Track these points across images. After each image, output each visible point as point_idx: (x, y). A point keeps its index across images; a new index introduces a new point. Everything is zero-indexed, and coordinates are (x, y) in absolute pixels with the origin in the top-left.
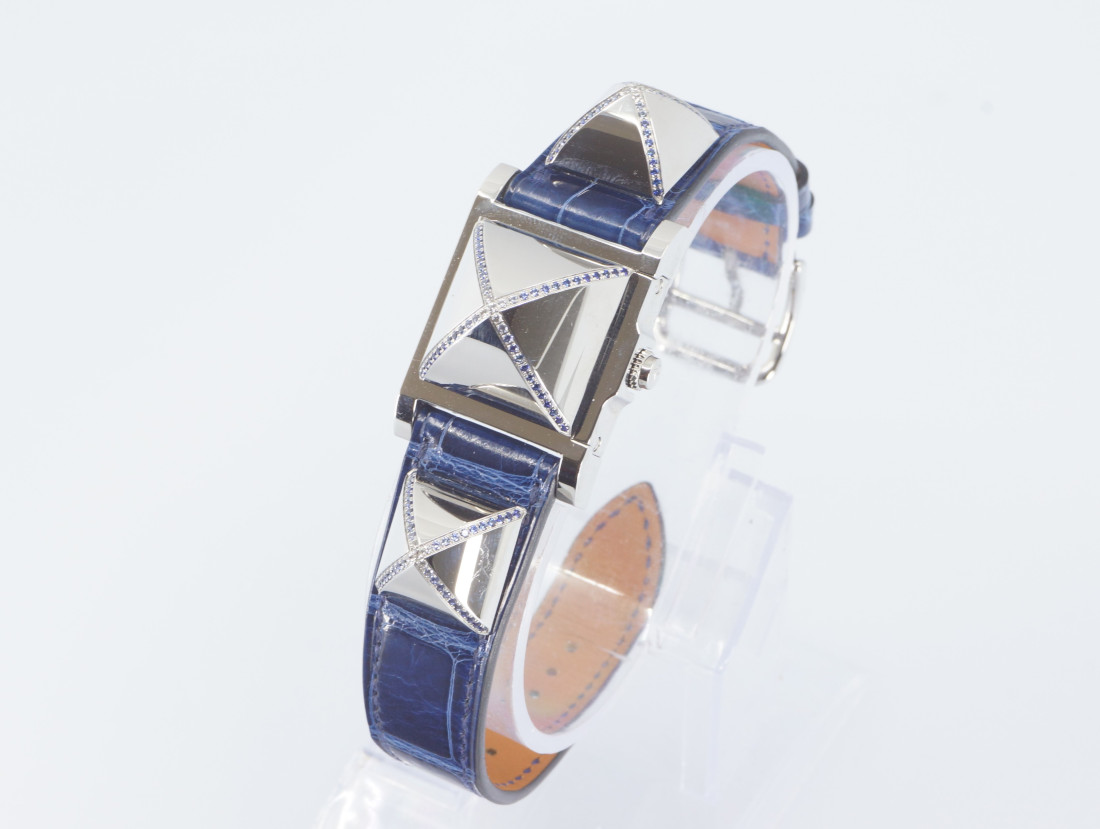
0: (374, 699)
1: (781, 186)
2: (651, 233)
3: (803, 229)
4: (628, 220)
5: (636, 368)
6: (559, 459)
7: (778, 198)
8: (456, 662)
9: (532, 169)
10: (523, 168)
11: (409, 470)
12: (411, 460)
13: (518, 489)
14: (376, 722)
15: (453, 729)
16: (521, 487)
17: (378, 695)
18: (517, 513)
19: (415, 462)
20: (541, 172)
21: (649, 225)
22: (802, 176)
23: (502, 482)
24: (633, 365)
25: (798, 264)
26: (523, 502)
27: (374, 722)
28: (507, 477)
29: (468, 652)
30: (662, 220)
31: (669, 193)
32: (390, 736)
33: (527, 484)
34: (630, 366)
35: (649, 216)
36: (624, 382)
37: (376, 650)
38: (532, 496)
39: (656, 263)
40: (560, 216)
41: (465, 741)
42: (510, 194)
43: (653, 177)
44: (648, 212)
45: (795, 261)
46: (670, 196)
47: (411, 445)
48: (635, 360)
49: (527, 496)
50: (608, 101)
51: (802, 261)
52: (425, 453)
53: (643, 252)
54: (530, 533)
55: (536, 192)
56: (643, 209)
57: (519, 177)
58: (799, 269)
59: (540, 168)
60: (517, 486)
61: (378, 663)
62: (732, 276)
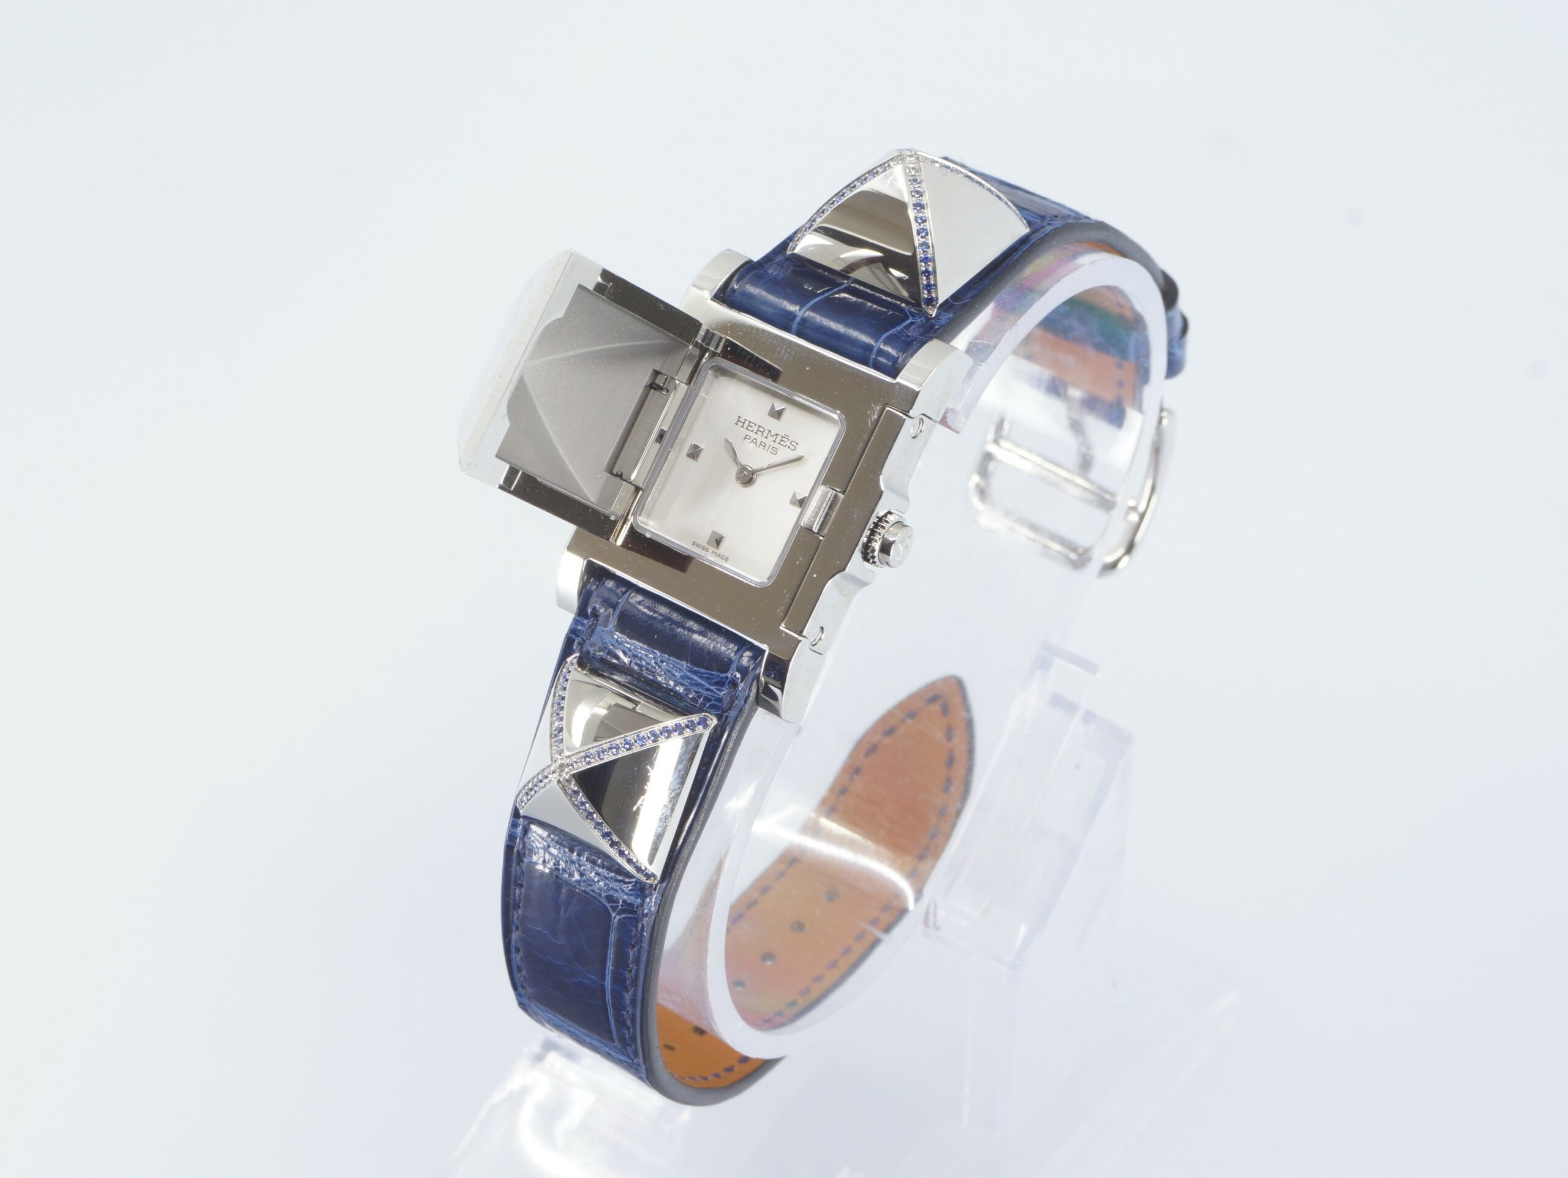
0: (517, 958)
1: (1139, 308)
2: (912, 356)
3: (1174, 367)
4: (884, 336)
5: (877, 537)
6: (764, 651)
7: (1137, 323)
8: (616, 918)
9: (768, 259)
10: (756, 257)
11: (570, 654)
12: (574, 641)
13: (708, 690)
14: (523, 987)
15: (614, 1005)
16: (713, 688)
17: (521, 954)
18: (703, 722)
19: (580, 644)
20: (781, 265)
21: (910, 345)
22: (1169, 292)
23: (689, 678)
24: (873, 532)
25: (1164, 414)
26: (712, 707)
27: (520, 989)
28: (695, 673)
29: (631, 905)
30: (931, 339)
31: (946, 302)
32: (540, 1006)
33: (720, 684)
34: (867, 532)
35: (912, 332)
36: (857, 555)
37: (517, 892)
38: (726, 701)
39: (915, 395)
40: (795, 325)
41: (629, 1022)
42: (734, 291)
43: (924, 280)
44: (913, 327)
45: (1162, 410)
46: (947, 306)
47: (576, 621)
48: (876, 525)
49: (720, 700)
50: (873, 173)
51: (1170, 412)
52: (593, 632)
53: (899, 380)
54: (720, 750)
55: (768, 290)
56: (908, 322)
57: (749, 270)
58: (1165, 422)
59: (779, 258)
60: (707, 685)
61: (520, 911)
62: (1076, 427)
